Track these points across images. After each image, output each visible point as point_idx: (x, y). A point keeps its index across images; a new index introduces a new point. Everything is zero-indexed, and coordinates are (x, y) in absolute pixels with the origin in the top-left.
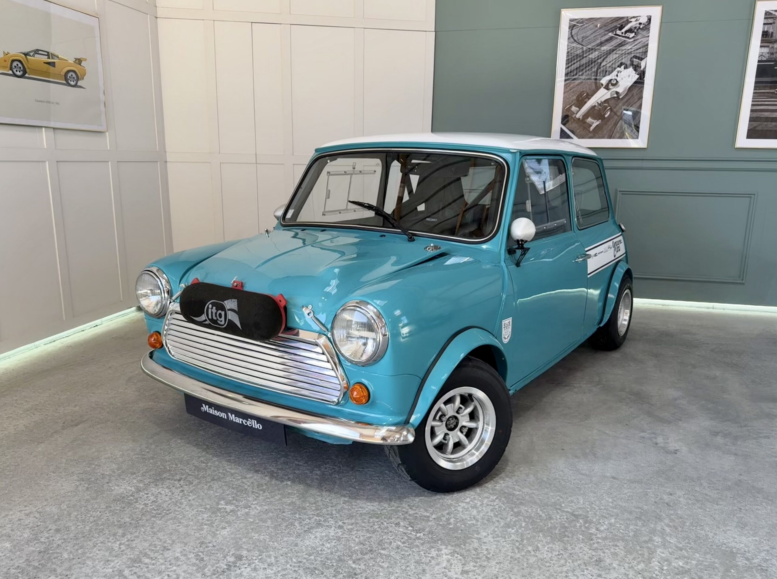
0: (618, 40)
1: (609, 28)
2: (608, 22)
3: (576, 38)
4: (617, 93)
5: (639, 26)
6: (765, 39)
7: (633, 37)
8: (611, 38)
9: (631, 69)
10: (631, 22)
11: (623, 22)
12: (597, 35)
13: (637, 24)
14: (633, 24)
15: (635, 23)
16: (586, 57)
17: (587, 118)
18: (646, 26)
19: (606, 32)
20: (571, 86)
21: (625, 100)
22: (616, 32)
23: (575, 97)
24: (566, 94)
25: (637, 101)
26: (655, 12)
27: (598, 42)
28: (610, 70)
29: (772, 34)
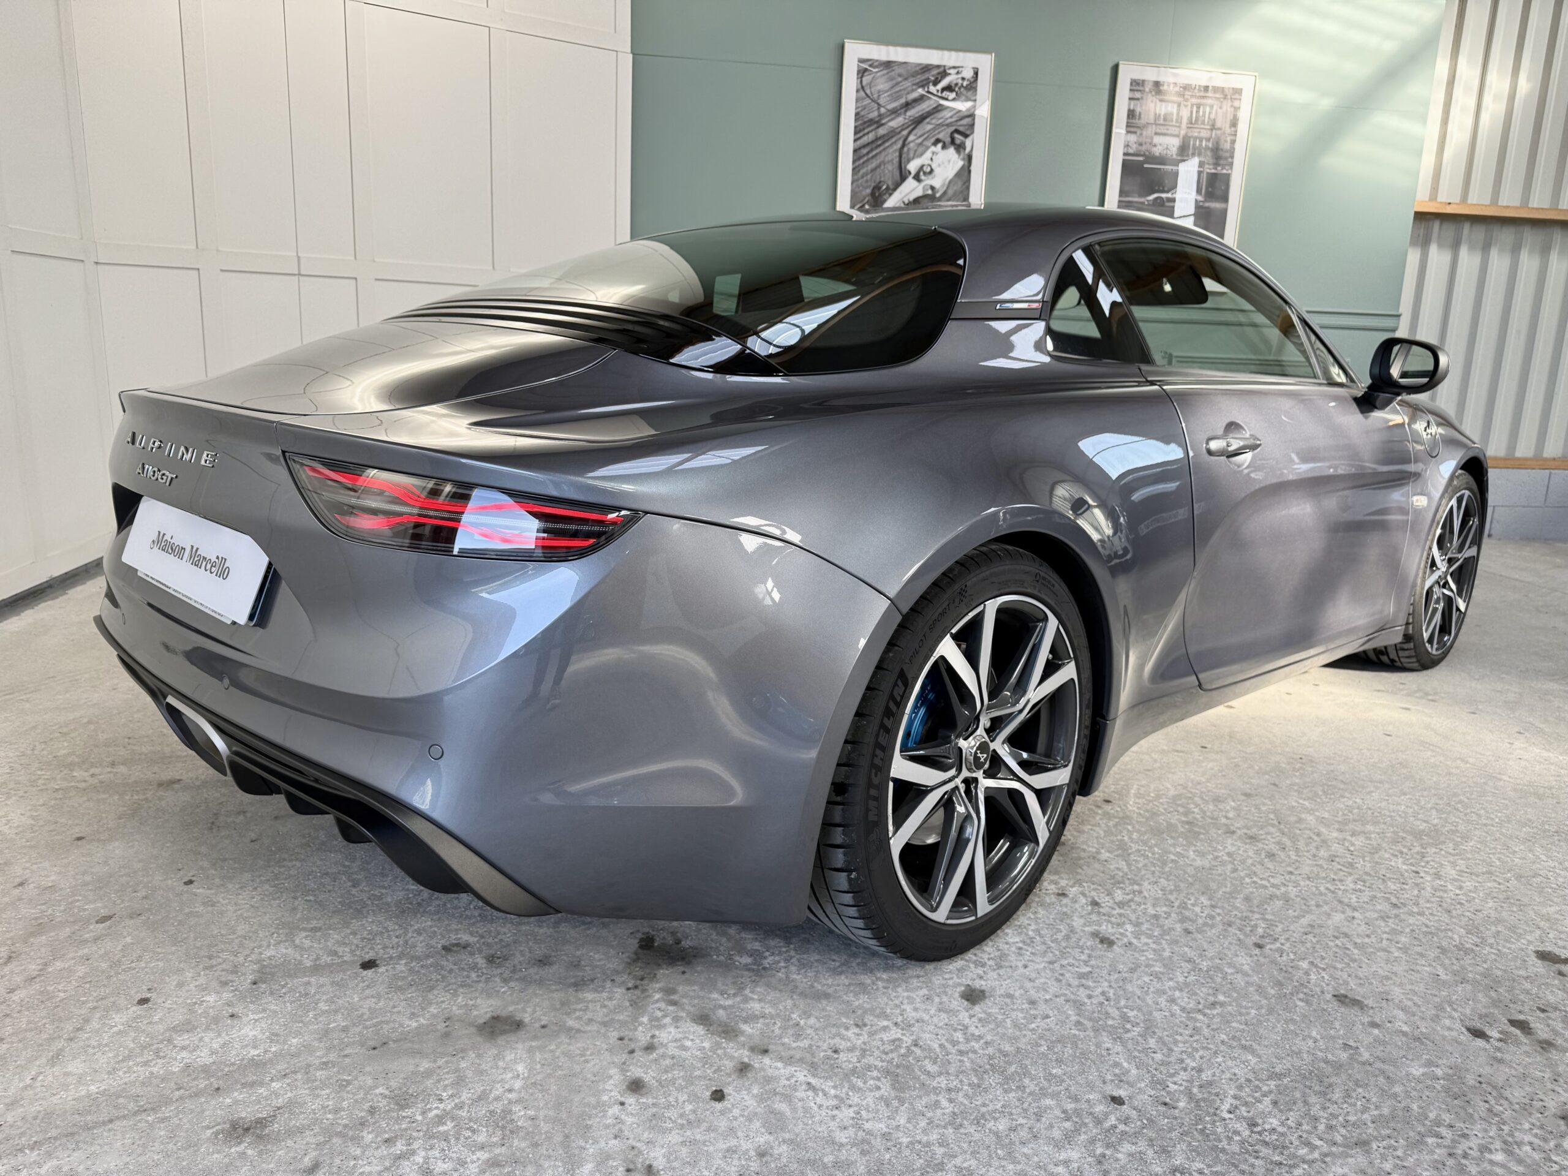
0: (932, 102)
1: (918, 81)
2: (916, 71)
3: (868, 92)
4: (932, 188)
5: (960, 81)
6: (1131, 121)
8: (921, 98)
11: (939, 73)
12: (900, 90)
16: (883, 125)
19: (914, 87)
20: (862, 172)
23: (869, 191)
24: (855, 185)
26: (985, 62)
27: (903, 101)
28: (920, 150)
29: (1140, 113)
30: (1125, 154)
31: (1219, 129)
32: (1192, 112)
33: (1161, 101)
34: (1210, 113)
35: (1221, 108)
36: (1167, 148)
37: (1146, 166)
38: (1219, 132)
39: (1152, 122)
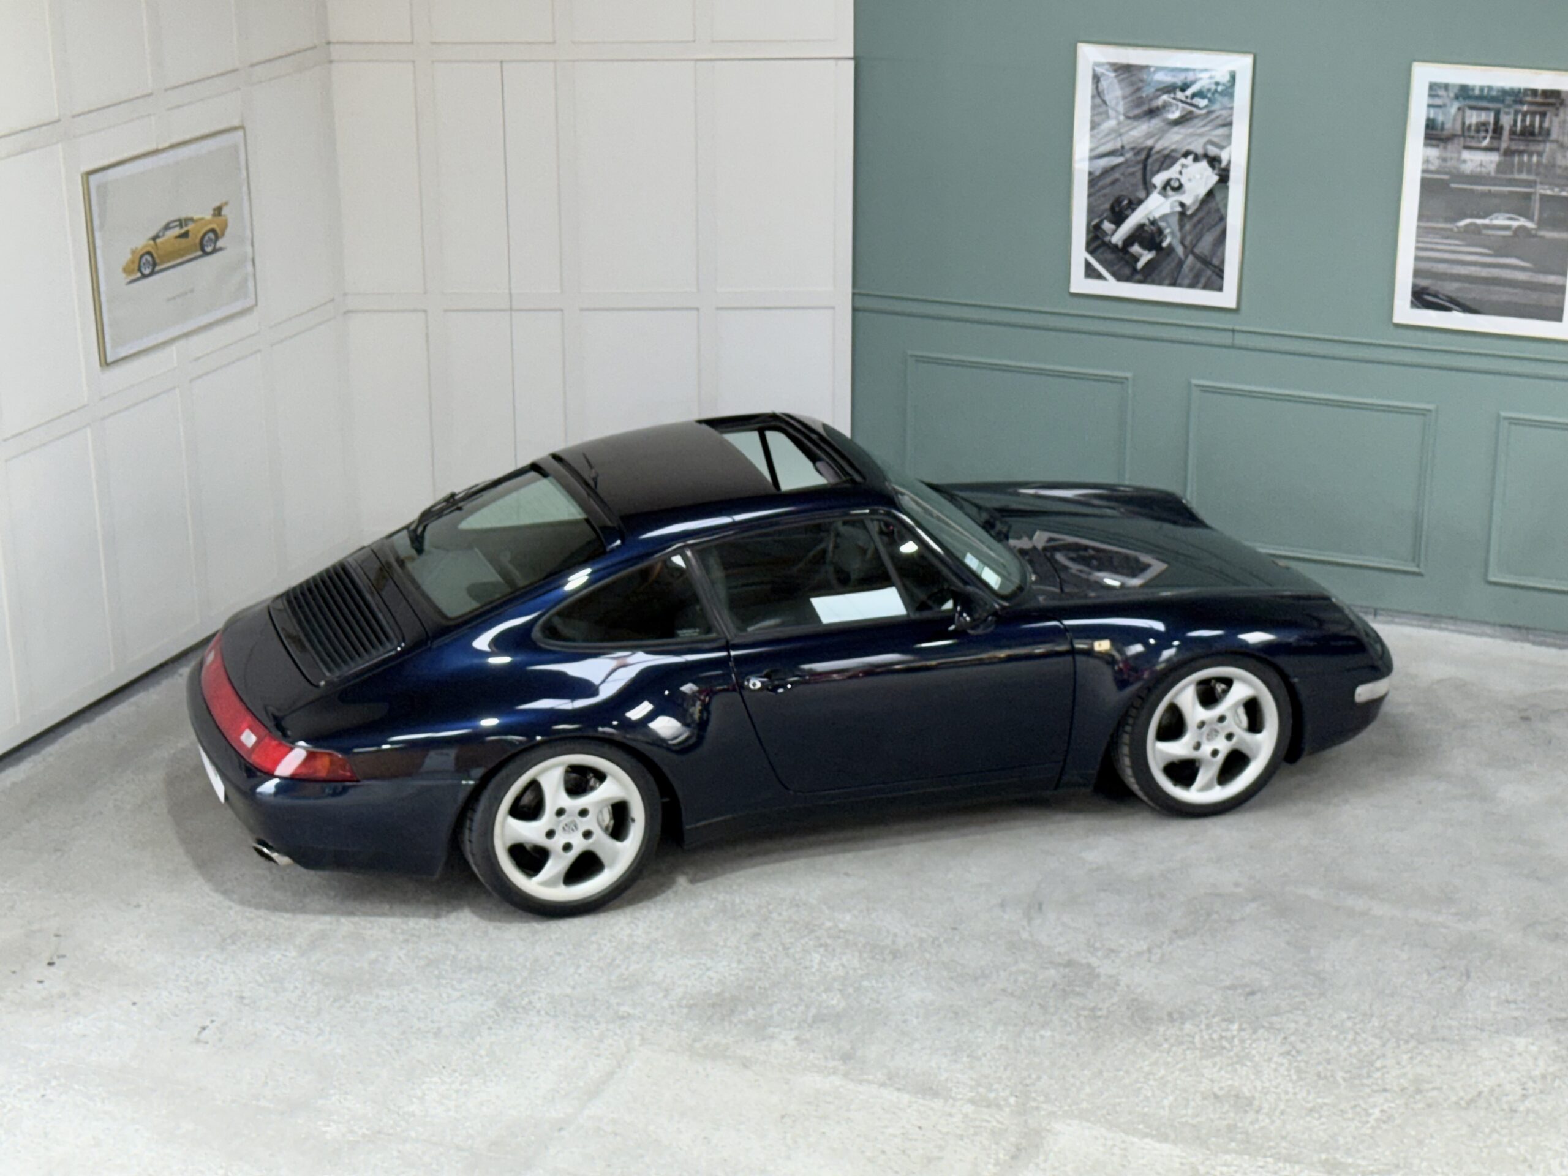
0: (1180, 110)
1: (1163, 85)
3: (1105, 98)
4: (1182, 205)
5: (1213, 86)
6: (1431, 132)
7: (1206, 106)
9: (1204, 164)
10: (1201, 79)
11: (1188, 77)
12: (1143, 96)
13: (1210, 84)
14: (1203, 82)
15: (1208, 81)
16: (1123, 134)
17: (1132, 244)
18: (1227, 88)
19: (1159, 93)
20: (1101, 183)
21: (1195, 219)
22: (1175, 94)
23: (1107, 206)
24: (1092, 199)
25: (1215, 225)
26: (1242, 64)
27: (1145, 108)
28: (1168, 162)
29: (1443, 124)
30: (1424, 171)
31: (1557, 141)
32: (1515, 121)
33: (1472, 108)
34: (1541, 122)
35: (1557, 115)
36: (1481, 165)
37: (1453, 186)
38: (1554, 146)
39: (1459, 132)
